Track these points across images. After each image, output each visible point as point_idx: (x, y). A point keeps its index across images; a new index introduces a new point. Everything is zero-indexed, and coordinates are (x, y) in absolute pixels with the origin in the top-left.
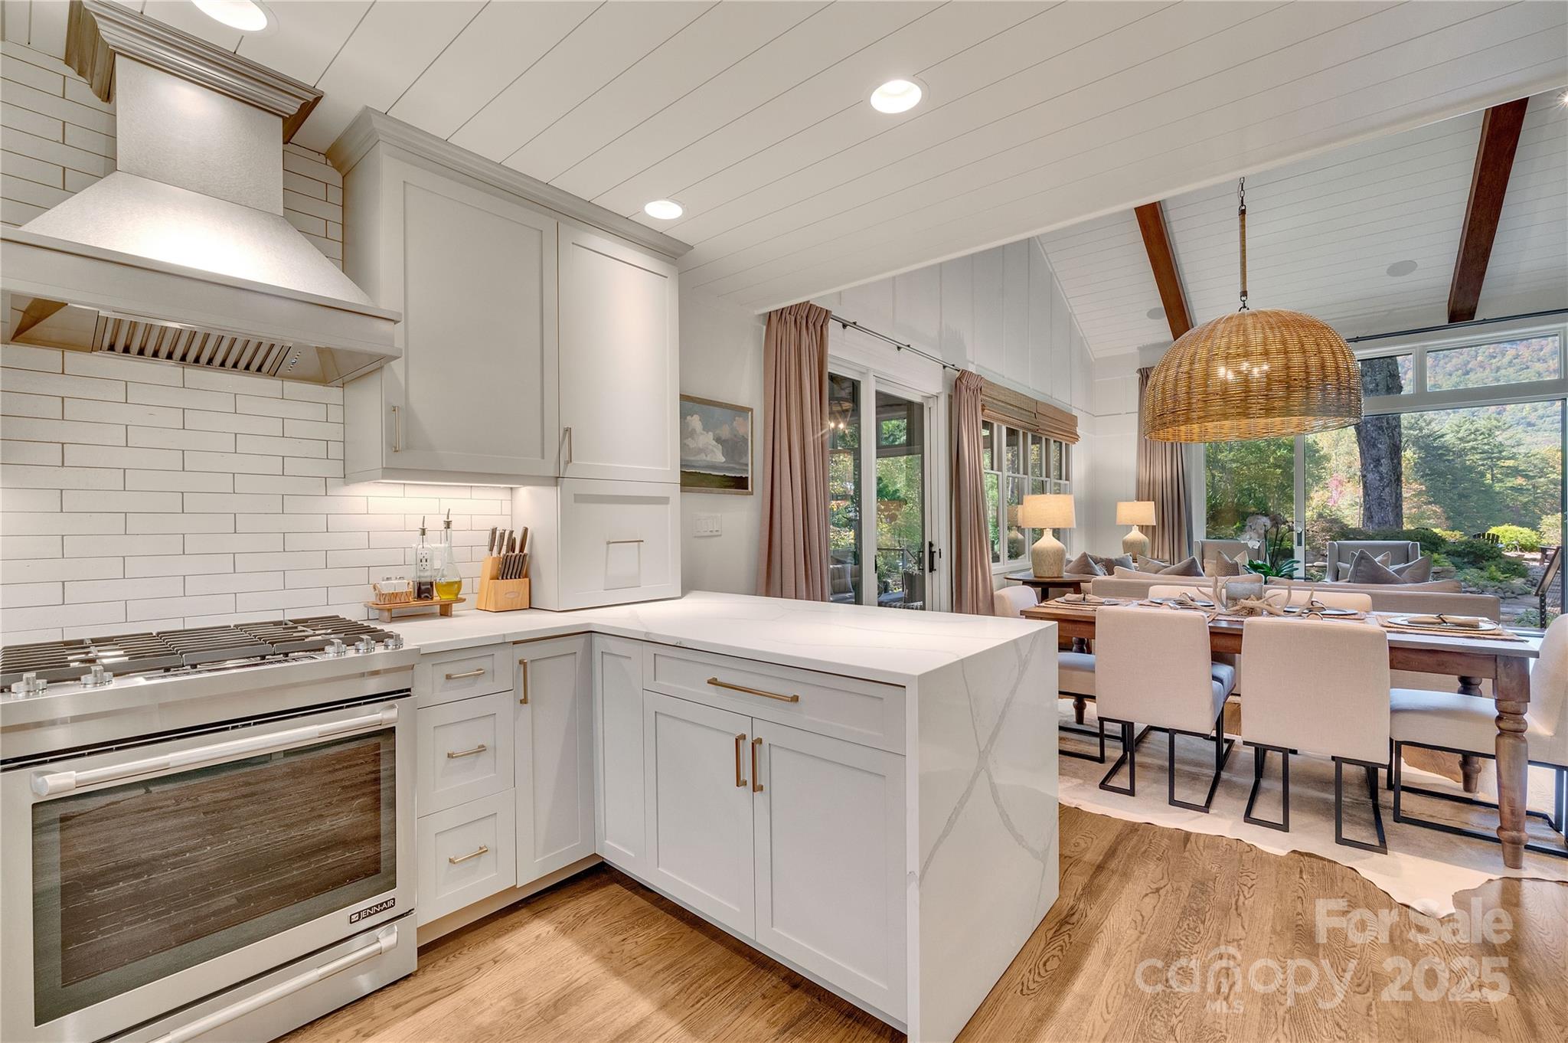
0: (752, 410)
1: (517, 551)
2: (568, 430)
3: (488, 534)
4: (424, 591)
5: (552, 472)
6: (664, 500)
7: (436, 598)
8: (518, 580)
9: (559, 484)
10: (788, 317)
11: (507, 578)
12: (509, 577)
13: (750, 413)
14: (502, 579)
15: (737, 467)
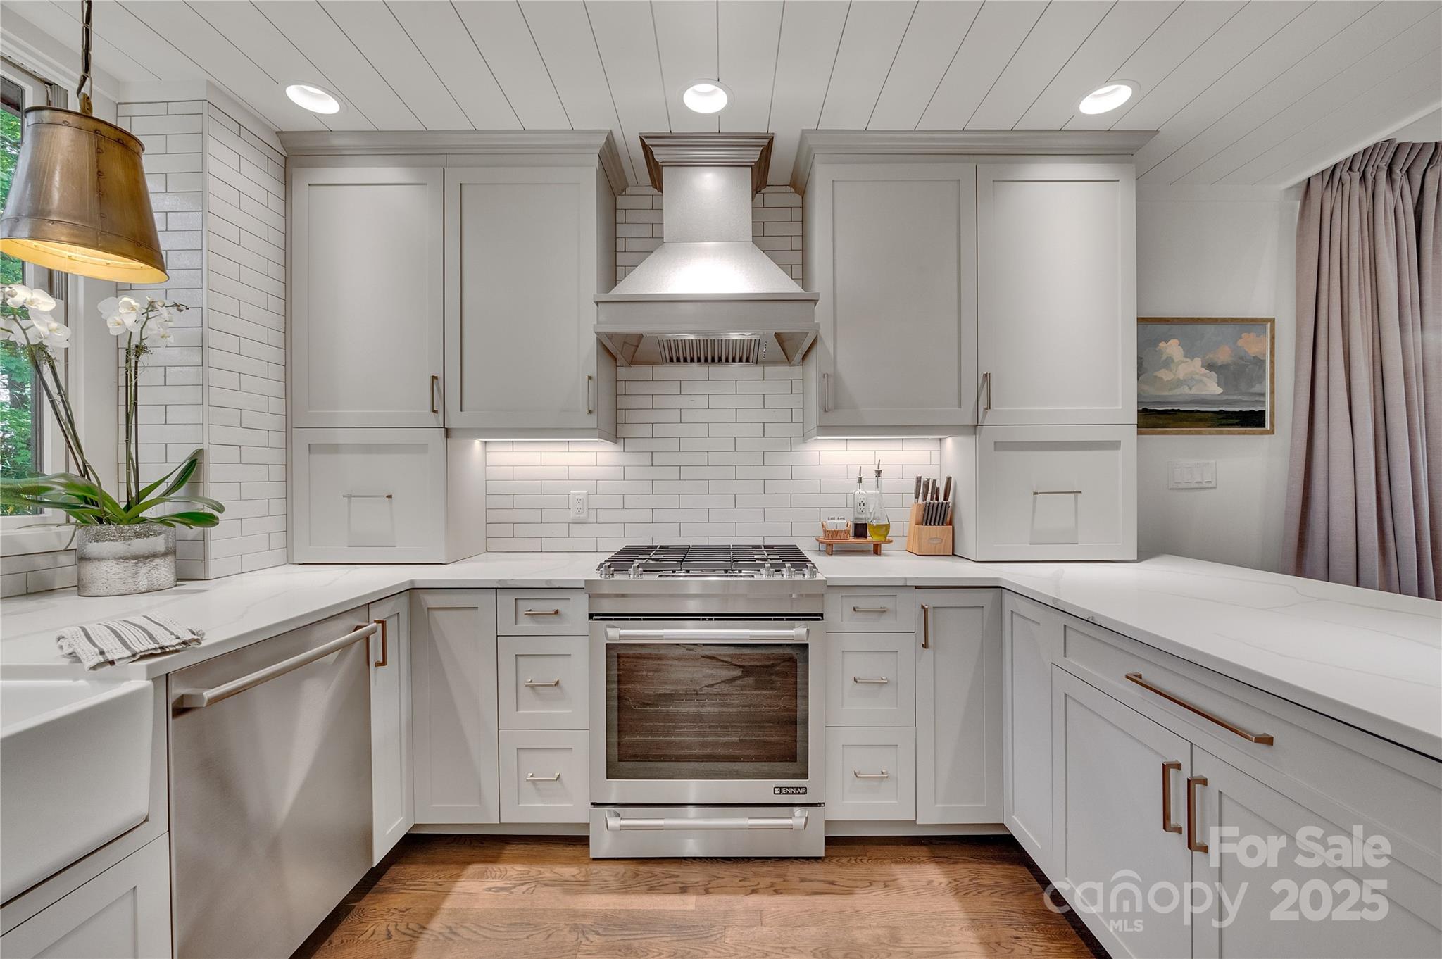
0: (1272, 321)
1: (941, 499)
2: (987, 377)
3: (914, 482)
4: (860, 530)
5: (969, 420)
6: (1115, 445)
7: (869, 538)
8: (941, 527)
9: (978, 432)
10: (1346, 177)
11: (930, 525)
12: (932, 524)
13: (1269, 325)
14: (926, 525)
15: (1246, 398)
